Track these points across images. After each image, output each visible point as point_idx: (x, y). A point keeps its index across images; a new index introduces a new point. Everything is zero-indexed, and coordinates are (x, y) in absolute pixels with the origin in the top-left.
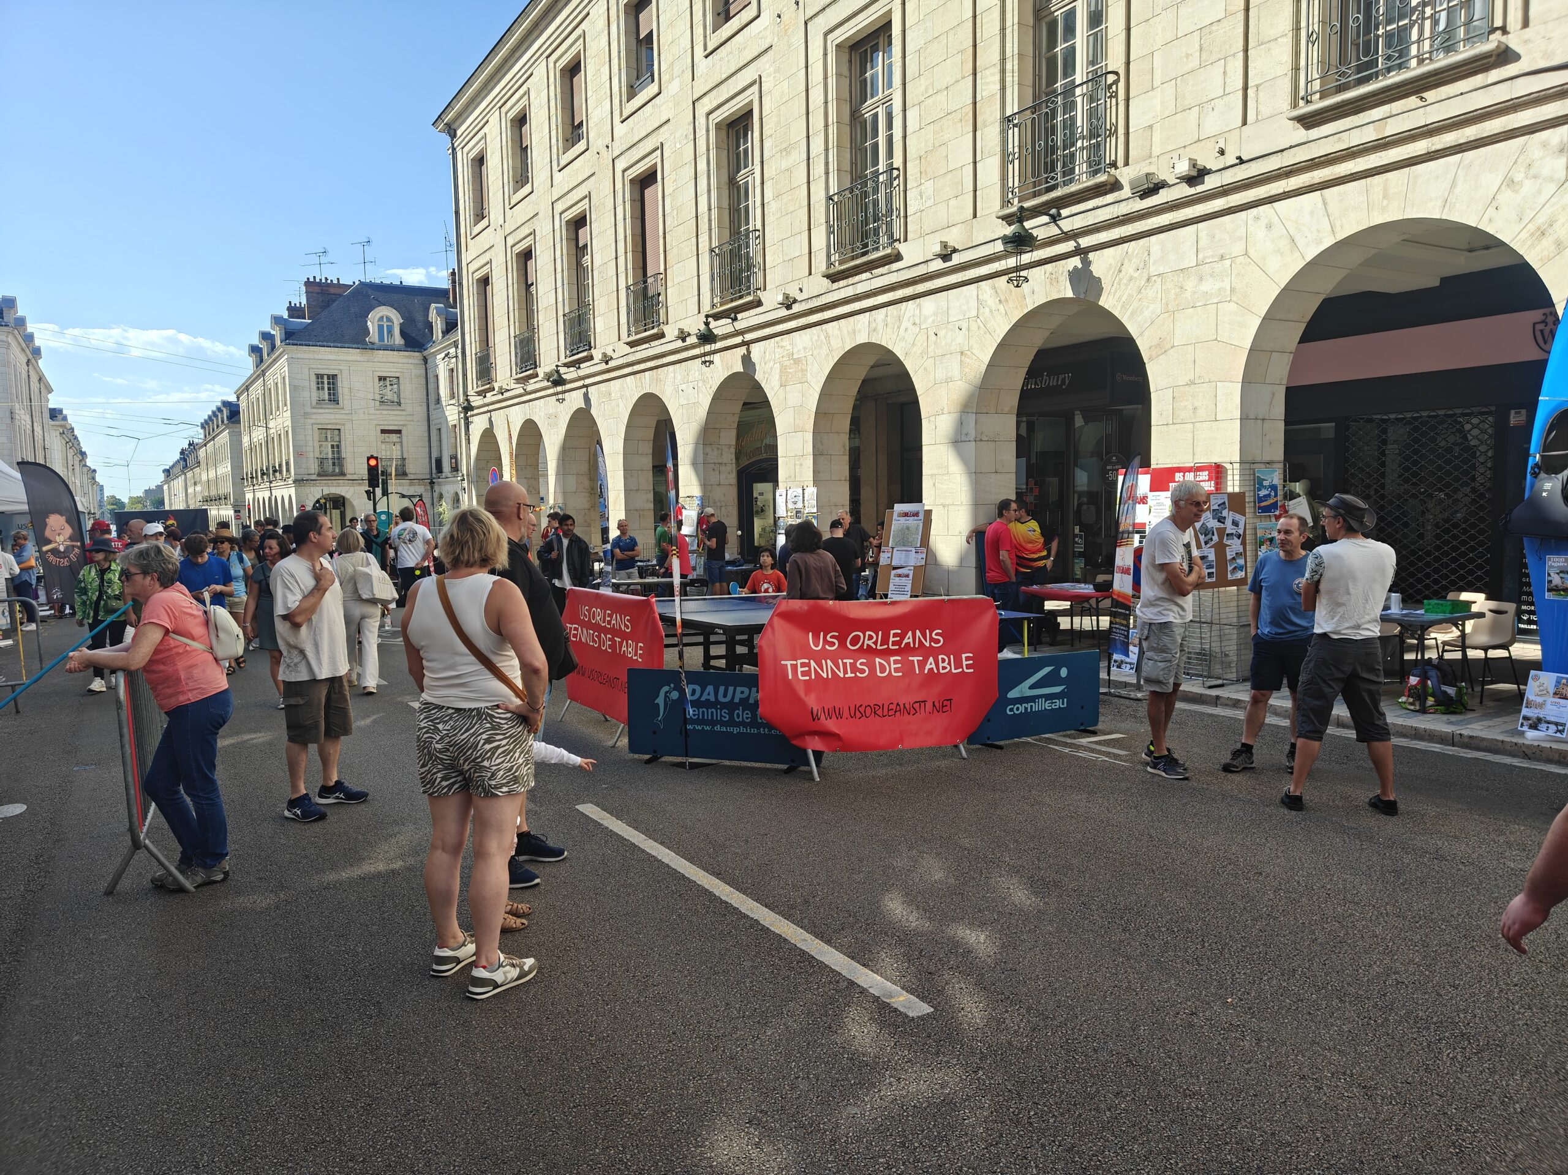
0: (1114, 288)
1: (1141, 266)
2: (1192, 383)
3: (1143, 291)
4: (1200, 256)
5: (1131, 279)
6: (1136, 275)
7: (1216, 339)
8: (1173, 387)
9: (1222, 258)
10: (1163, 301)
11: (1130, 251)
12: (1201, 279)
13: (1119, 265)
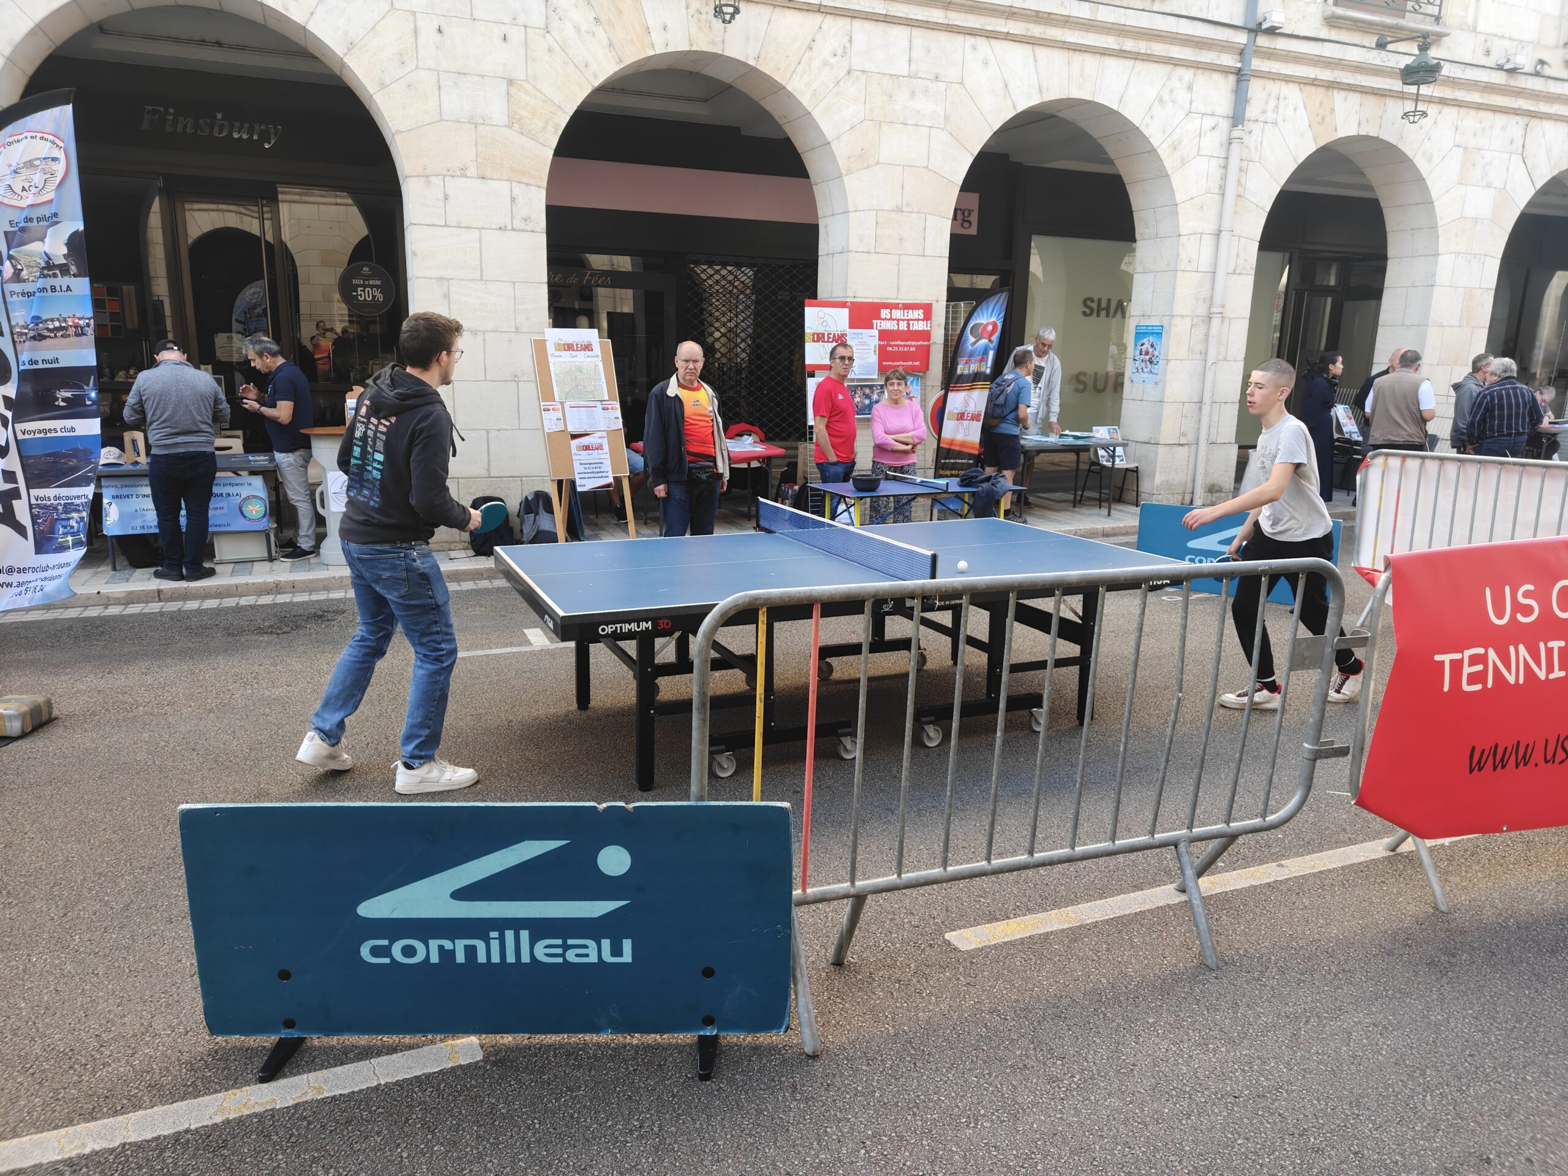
0: (800, 68)
1: (840, 52)
2: (899, 210)
3: (841, 83)
4: (913, 67)
5: (826, 63)
6: (833, 60)
7: (927, 167)
8: (877, 210)
9: (937, 78)
10: (868, 106)
11: (824, 26)
12: (913, 94)
13: (809, 39)
